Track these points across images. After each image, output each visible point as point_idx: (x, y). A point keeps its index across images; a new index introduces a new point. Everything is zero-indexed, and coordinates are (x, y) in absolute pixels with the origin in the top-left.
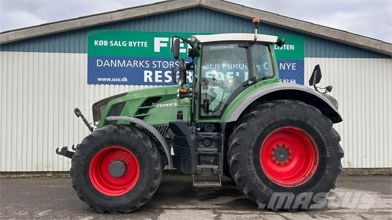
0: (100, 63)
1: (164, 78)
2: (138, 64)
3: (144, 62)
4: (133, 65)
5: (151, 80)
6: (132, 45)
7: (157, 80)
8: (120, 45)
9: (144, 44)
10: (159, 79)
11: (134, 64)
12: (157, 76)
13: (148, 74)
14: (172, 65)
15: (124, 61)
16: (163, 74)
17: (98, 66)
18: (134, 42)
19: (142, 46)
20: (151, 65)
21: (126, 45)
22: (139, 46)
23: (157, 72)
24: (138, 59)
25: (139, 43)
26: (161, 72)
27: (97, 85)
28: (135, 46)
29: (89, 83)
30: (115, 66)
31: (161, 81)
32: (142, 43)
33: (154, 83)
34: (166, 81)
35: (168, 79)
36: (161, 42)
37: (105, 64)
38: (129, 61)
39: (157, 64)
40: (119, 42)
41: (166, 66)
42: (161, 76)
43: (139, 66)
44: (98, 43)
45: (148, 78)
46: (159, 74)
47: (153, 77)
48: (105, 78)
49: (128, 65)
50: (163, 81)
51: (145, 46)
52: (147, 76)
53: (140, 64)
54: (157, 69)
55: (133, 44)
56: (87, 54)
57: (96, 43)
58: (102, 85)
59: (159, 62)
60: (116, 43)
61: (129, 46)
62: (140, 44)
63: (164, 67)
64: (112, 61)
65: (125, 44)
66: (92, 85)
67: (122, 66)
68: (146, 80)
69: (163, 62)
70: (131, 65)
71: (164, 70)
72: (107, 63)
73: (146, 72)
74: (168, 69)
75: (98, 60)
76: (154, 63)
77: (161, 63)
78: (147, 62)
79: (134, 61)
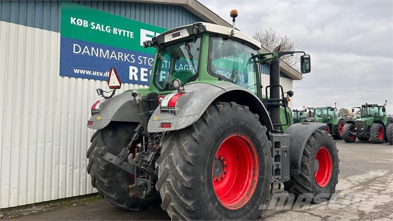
0: (77, 49)
1: (149, 77)
2: (123, 57)
3: (130, 56)
4: (117, 57)
5: (136, 79)
6: (116, 33)
7: (142, 79)
8: (103, 30)
9: (130, 34)
10: (145, 77)
11: (119, 56)
12: (143, 75)
15: (108, 51)
16: (148, 72)
17: (74, 52)
18: (119, 30)
19: (128, 36)
20: (137, 61)
21: (109, 32)
22: (124, 35)
23: (143, 70)
24: (124, 51)
25: (124, 31)
26: (146, 70)
27: (73, 79)
28: (120, 34)
29: (62, 74)
30: (97, 55)
31: (146, 80)
32: (128, 32)
33: (139, 82)
36: (147, 35)
37: (84, 51)
38: (114, 52)
39: (143, 60)
40: (102, 26)
42: (146, 75)
43: (124, 60)
44: (76, 21)
45: (133, 75)
46: (145, 72)
47: (139, 74)
48: (84, 69)
49: (111, 56)
50: (149, 80)
51: (131, 37)
52: (133, 72)
53: (126, 57)
54: (143, 66)
55: (118, 31)
56: (59, 34)
57: (73, 20)
58: (80, 79)
59: (145, 58)
60: (98, 27)
61: (114, 33)
62: (126, 33)
63: (149, 64)
64: (93, 48)
65: (110, 30)
66: (66, 78)
67: (104, 57)
68: (131, 78)
69: (148, 58)
70: (115, 57)
71: (150, 68)
72: (86, 51)
73: (131, 68)
75: (74, 45)
76: (140, 58)
77: (147, 60)
78: (133, 57)
79: (119, 53)
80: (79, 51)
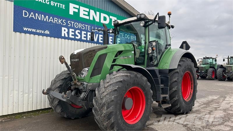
0: (26, 14)
1: (75, 35)
2: (58, 21)
3: (62, 21)
4: (54, 22)
5: (66, 36)
6: (53, 5)
7: (71, 36)
8: (44, 2)
9: (62, 6)
10: (72, 35)
11: (55, 20)
12: (71, 33)
13: (65, 30)
14: (81, 26)
15: (47, 17)
16: (75, 32)
17: (24, 16)
18: (55, 3)
19: (61, 7)
20: (67, 24)
21: (48, 4)
22: (58, 6)
23: (71, 30)
24: (59, 17)
25: (59, 4)
26: (73, 30)
27: (23, 34)
28: (56, 6)
29: (15, 30)
30: (40, 19)
31: (73, 37)
32: (61, 5)
33: (68, 38)
34: (76, 37)
35: (78, 36)
36: (74, 8)
37: (30, 16)
38: (51, 17)
39: (71, 23)
41: (77, 26)
42: (73, 33)
43: (58, 23)
45: (64, 34)
46: (72, 32)
47: (68, 33)
48: (31, 28)
49: (50, 20)
50: (75, 37)
51: (63, 8)
52: (64, 31)
53: (59, 21)
54: (71, 28)
55: (54, 4)
56: (13, 3)
58: (28, 35)
59: (73, 22)
61: (52, 4)
62: (60, 5)
63: (75, 27)
64: (37, 14)
65: (48, 2)
66: (18, 33)
67: (45, 20)
68: (63, 35)
69: (75, 23)
70: (52, 21)
71: (76, 29)
72: (32, 15)
73: (63, 29)
74: (78, 29)
75: (24, 11)
76: (69, 22)
77: (74, 24)
78: (64, 21)
79: (55, 18)
80: (27, 15)
